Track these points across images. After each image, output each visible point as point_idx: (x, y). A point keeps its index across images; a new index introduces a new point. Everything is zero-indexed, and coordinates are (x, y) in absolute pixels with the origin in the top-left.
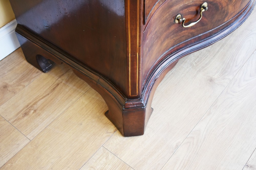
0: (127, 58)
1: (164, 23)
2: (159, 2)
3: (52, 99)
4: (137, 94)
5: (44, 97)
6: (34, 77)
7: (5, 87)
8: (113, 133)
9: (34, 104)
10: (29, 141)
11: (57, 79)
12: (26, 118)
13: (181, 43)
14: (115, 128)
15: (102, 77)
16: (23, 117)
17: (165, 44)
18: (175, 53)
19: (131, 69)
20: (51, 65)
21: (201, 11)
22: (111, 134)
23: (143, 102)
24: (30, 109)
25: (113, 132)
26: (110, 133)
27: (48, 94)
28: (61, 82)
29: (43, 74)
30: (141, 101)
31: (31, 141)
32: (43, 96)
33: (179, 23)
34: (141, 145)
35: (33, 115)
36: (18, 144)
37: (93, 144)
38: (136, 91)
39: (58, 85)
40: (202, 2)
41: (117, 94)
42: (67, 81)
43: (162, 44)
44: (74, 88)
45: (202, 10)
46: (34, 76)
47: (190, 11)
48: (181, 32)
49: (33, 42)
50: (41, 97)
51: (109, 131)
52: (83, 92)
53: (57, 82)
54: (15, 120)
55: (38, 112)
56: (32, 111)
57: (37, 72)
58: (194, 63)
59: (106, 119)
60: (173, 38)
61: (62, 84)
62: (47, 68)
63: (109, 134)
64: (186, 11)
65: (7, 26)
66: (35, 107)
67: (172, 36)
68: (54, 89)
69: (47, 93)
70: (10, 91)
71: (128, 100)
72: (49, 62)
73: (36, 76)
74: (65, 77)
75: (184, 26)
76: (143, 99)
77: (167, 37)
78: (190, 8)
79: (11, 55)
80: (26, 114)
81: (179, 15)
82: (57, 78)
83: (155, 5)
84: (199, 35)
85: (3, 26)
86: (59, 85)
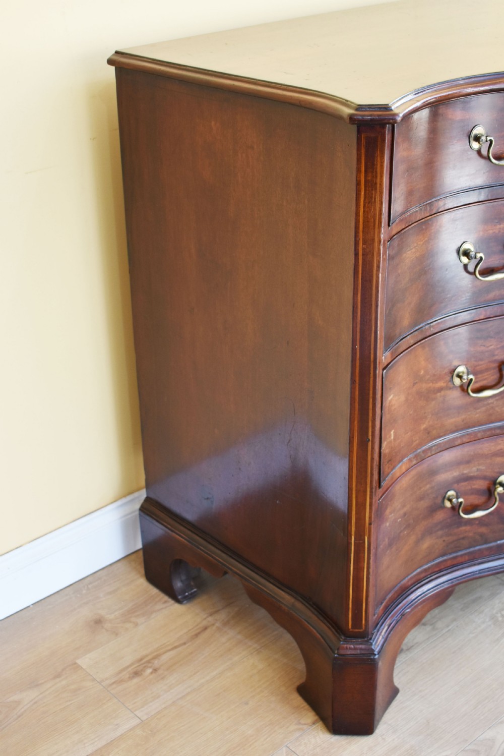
0: (349, 544)
1: (422, 502)
2: (410, 459)
3: (192, 653)
4: (364, 626)
5: (176, 647)
6: (159, 610)
7: (99, 622)
8: (311, 726)
9: (155, 658)
10: (138, 721)
11: (205, 619)
12: (136, 680)
13: (459, 553)
14: (316, 718)
15: (300, 599)
16: (131, 678)
17: (426, 544)
18: (449, 571)
19: (354, 569)
20: (195, 590)
21: (495, 489)
22: (305, 727)
23: (373, 647)
24: (145, 667)
25: (311, 724)
26: (305, 724)
27: (185, 644)
28: (213, 625)
29: (177, 606)
30: (369, 643)
31: (142, 721)
32: (173, 646)
33: (453, 508)
34: (366, 753)
35: (151, 677)
36: (117, 725)
37: (268, 740)
38: (362, 621)
39: (206, 628)
40: (497, 473)
41: (326, 628)
42: (225, 624)
43: (418, 542)
44: (239, 637)
45: (498, 488)
46: (158, 607)
47: (473, 487)
48: (458, 527)
49: (172, 531)
50: (170, 648)
51: (302, 721)
52: (255, 645)
53: (205, 623)
54: (113, 681)
55: (160, 672)
56: (149, 671)
57: (165, 602)
58: (499, 615)
59: (298, 700)
60: (441, 537)
61: (214, 628)
62: (187, 594)
63: (301, 726)
64: (464, 486)
65: (119, 503)
66: (156, 663)
67: (440, 533)
68: (197, 635)
69: (182, 642)
70: (107, 630)
71: (345, 639)
72: (192, 583)
73: (162, 609)
74: (223, 616)
75: (462, 514)
76: (373, 641)
77: (429, 532)
78: (474, 482)
79: (114, 566)
80: (136, 674)
81: (451, 493)
82: (205, 617)
83: (402, 462)
84: (499, 542)
85: (112, 503)
86: (208, 631)
